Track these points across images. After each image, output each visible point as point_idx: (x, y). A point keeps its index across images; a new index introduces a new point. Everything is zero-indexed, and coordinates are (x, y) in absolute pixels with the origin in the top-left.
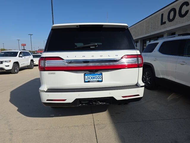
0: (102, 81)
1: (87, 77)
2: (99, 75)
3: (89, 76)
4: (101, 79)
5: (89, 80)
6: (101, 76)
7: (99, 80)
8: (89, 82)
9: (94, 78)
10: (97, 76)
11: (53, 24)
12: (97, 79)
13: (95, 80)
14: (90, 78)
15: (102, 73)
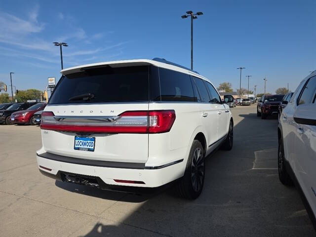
0: (93, 150)
1: (77, 141)
2: (91, 140)
3: (80, 141)
4: (93, 148)
5: (79, 146)
6: (93, 142)
7: (91, 147)
8: (78, 149)
9: (85, 144)
10: (89, 142)
11: (62, 69)
12: (89, 147)
13: (86, 147)
14: (81, 143)
15: (95, 138)
